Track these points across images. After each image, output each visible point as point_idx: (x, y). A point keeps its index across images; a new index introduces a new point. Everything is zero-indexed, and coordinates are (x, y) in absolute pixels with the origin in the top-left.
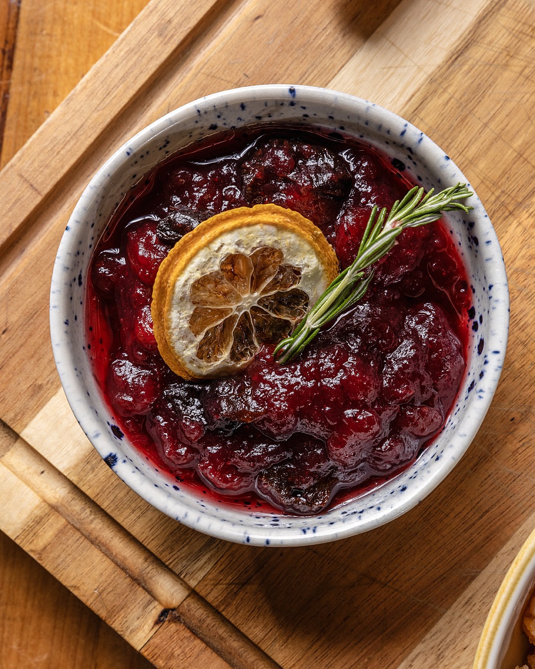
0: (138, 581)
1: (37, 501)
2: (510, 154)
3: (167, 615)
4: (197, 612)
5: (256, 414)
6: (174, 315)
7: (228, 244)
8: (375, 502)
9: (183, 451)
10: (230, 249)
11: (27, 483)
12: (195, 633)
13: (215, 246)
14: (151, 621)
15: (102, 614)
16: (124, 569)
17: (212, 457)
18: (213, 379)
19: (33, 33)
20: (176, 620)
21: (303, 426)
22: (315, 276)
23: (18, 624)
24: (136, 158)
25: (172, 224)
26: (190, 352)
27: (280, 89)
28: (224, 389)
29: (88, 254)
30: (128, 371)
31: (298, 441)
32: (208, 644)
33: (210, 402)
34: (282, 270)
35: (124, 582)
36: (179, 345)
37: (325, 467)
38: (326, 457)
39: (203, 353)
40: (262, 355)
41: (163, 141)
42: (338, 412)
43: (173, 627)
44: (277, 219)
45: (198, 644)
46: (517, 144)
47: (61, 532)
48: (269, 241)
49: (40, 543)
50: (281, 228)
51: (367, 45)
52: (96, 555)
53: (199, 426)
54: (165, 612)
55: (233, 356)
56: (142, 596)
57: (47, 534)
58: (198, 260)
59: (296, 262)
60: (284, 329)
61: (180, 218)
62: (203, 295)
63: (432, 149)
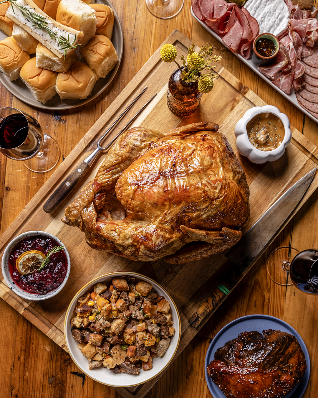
0: (21, 304)
1: (5, 292)
2: (77, 236)
3: (26, 309)
4: (31, 308)
5: (33, 280)
6: (20, 267)
7: (27, 256)
8: (52, 293)
9: (23, 286)
10: (27, 257)
11: (3, 289)
12: (30, 312)
13: (25, 257)
14: (23, 310)
15: (16, 309)
16: (19, 302)
17: (28, 287)
18: (28, 275)
19: (4, 215)
20: (27, 310)
21: (41, 282)
22: (42, 259)
23: (5, 310)
24: (14, 242)
25: (20, 252)
26: (23, 272)
27: (35, 231)
28: (29, 276)
29: (8, 256)
30: (15, 274)
31: (41, 284)
32: (32, 313)
33: (27, 279)
34: (37, 259)
35: (19, 304)
36: (21, 271)
37: (45, 288)
38: (45, 286)
39: (25, 271)
40: (35, 271)
41: (18, 239)
42: (46, 280)
43: (27, 311)
44: (34, 252)
45: (30, 313)
46: (78, 234)
47: (9, 296)
48: (33, 255)
49: (6, 298)
50: (35, 253)
51: (54, 219)
52: (14, 300)
53: (25, 282)
54: (25, 309)
55: (31, 271)
56: (22, 306)
57: (7, 297)
58: (22, 259)
59: (39, 258)
60: (38, 267)
61: (21, 251)
62: (24, 263)
63: (58, 240)
